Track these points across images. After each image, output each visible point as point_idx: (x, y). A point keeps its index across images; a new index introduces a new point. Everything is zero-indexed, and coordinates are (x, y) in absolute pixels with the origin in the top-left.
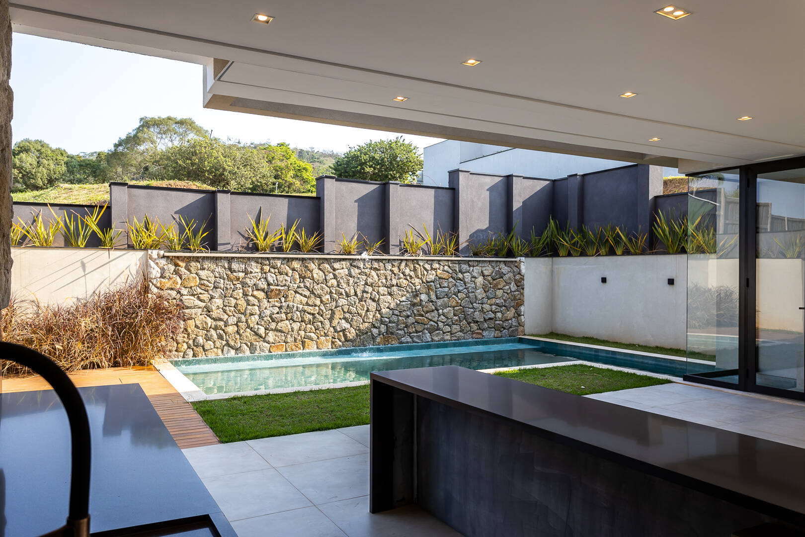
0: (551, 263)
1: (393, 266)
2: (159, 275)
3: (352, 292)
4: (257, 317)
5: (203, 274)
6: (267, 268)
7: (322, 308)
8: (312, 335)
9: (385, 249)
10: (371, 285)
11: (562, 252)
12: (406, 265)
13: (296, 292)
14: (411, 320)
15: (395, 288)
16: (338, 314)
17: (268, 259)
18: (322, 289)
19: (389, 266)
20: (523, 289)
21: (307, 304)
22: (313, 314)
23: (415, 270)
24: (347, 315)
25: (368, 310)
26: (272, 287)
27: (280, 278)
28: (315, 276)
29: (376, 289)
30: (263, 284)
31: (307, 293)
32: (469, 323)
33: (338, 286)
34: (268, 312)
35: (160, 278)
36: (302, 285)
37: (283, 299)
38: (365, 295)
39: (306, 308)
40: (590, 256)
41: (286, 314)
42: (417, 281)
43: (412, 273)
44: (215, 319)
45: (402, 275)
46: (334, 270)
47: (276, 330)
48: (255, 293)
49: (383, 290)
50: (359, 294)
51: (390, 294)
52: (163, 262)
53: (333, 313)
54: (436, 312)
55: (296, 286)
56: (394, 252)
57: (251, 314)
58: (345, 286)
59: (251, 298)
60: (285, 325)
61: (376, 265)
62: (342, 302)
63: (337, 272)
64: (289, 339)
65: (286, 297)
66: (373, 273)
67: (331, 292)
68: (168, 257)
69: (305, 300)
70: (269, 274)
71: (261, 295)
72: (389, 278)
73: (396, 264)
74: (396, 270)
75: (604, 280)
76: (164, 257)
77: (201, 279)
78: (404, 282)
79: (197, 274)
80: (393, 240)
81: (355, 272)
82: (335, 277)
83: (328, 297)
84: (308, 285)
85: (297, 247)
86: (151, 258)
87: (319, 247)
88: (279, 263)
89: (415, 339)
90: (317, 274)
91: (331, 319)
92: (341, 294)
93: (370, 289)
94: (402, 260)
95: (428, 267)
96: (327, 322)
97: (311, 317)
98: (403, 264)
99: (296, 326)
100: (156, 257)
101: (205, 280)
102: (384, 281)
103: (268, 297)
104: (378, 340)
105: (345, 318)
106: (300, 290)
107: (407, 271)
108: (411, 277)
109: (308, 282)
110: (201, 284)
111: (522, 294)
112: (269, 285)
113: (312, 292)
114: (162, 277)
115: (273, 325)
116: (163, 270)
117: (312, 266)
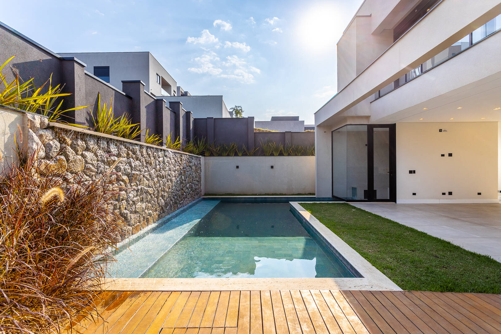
0: (205, 159)
2: (42, 154)
5: (89, 155)
6: (130, 153)
7: (154, 188)
8: (151, 212)
10: (170, 170)
11: (207, 154)
13: (144, 176)
14: (180, 193)
16: (160, 193)
17: (132, 144)
18: (154, 173)
21: (149, 186)
22: (151, 194)
25: (169, 188)
26: (133, 172)
27: (137, 163)
28: (152, 162)
30: (128, 169)
33: (160, 170)
34: (132, 196)
35: (44, 159)
37: (138, 183)
39: (148, 189)
40: (224, 156)
41: (140, 196)
42: (182, 167)
43: (181, 162)
45: (178, 164)
46: (159, 158)
47: (136, 212)
48: (124, 178)
52: (48, 134)
54: (186, 187)
55: (143, 170)
57: (123, 200)
60: (140, 207)
62: (161, 183)
63: (160, 160)
64: (141, 219)
65: (140, 181)
67: (158, 176)
68: (52, 128)
69: (148, 183)
70: (131, 159)
71: (127, 179)
72: (175, 165)
75: (238, 167)
76: (49, 128)
77: (86, 162)
79: (82, 155)
81: (165, 160)
82: (159, 164)
83: (157, 179)
86: (33, 127)
89: (182, 205)
91: (157, 197)
92: (161, 177)
96: (156, 200)
97: (150, 197)
99: (144, 206)
100: (38, 126)
101: (89, 163)
103: (130, 181)
104: (172, 209)
105: (162, 196)
109: (149, 168)
110: (87, 169)
112: (131, 169)
114: (47, 157)
115: (134, 208)
116: (48, 147)
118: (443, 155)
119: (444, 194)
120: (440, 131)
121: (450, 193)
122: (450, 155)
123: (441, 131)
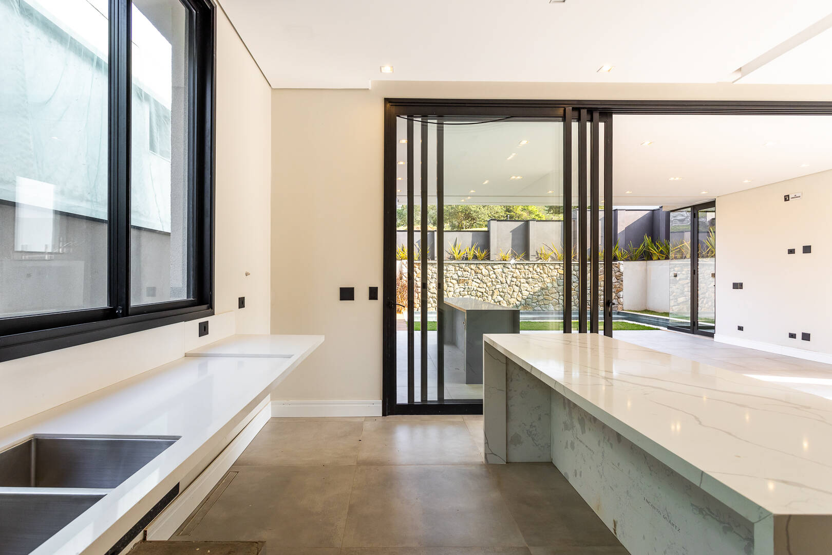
0: (645, 265)
1: (529, 267)
2: (406, 272)
3: (505, 282)
4: (452, 293)
6: (458, 268)
7: (487, 289)
9: (527, 257)
10: (516, 278)
11: (655, 258)
12: (538, 266)
13: (473, 281)
14: (541, 298)
15: (530, 280)
16: (496, 292)
17: (458, 264)
18: (487, 279)
19: (526, 267)
20: (622, 281)
21: (479, 287)
22: (482, 293)
23: (543, 269)
24: (502, 294)
25: (514, 291)
26: (460, 278)
27: (465, 273)
28: (483, 272)
29: (519, 280)
30: (455, 277)
31: (479, 281)
33: (496, 278)
34: (458, 291)
36: (476, 277)
37: (466, 284)
38: (512, 283)
39: (478, 289)
41: (468, 292)
42: (545, 276)
43: (542, 271)
44: (432, 293)
45: (534, 272)
46: (494, 269)
48: (452, 281)
49: (523, 280)
50: (509, 282)
51: (527, 283)
53: (493, 292)
54: (557, 293)
55: (473, 278)
56: (533, 259)
57: (450, 291)
58: (500, 278)
59: (449, 283)
61: (518, 266)
62: (498, 286)
63: (495, 271)
65: (467, 283)
66: (517, 271)
67: (492, 281)
69: (477, 285)
70: (459, 271)
71: (455, 282)
72: (527, 274)
73: (531, 266)
74: (531, 269)
75: (675, 275)
78: (536, 276)
80: (532, 252)
81: (506, 270)
82: (495, 274)
83: (491, 283)
84: (479, 277)
85: (475, 257)
86: (403, 264)
87: (488, 257)
88: (464, 266)
89: (543, 309)
90: (485, 271)
91: (492, 295)
92: (498, 282)
93: (514, 280)
94: (535, 264)
95: (552, 267)
96: (490, 297)
97: (481, 294)
98: (536, 266)
100: (406, 263)
102: (524, 275)
103: (458, 283)
105: (500, 295)
106: (475, 280)
107: (538, 270)
108: (541, 273)
109: (480, 276)
111: (622, 284)
112: (459, 277)
113: (482, 281)
117: (481, 267)
118: (791, 251)
119: (792, 336)
120: (787, 198)
121: (806, 337)
122: (807, 249)
123: (789, 200)
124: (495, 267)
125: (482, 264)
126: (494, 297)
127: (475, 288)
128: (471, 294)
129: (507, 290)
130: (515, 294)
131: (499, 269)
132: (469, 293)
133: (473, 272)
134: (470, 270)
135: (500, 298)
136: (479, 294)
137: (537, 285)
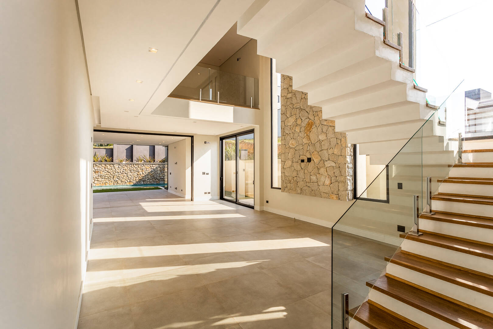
3: (119, 172)
6: (95, 166)
7: (111, 175)
8: (108, 182)
9: (132, 161)
10: (125, 170)
12: (136, 165)
13: (103, 172)
14: (137, 179)
15: (132, 171)
17: (95, 164)
18: (110, 171)
19: (130, 165)
21: (106, 174)
24: (118, 177)
25: (124, 176)
27: (99, 168)
28: (108, 168)
31: (106, 172)
32: (155, 179)
33: (115, 170)
34: (95, 176)
36: (105, 170)
37: (99, 173)
38: (123, 172)
39: (106, 175)
42: (139, 169)
43: (138, 167)
45: (134, 167)
47: (97, 181)
49: (128, 171)
50: (121, 172)
51: (131, 172)
53: (114, 177)
54: (145, 177)
55: (103, 170)
56: (134, 162)
58: (117, 170)
60: (100, 179)
61: (126, 165)
62: (116, 174)
63: (115, 167)
64: (101, 183)
66: (126, 167)
67: (113, 172)
69: (105, 173)
72: (130, 168)
73: (132, 165)
74: (132, 166)
78: (135, 169)
80: (134, 159)
81: (120, 167)
82: (114, 168)
83: (112, 173)
84: (106, 170)
85: (105, 161)
87: (112, 161)
88: (98, 165)
89: (138, 183)
90: (109, 167)
91: (113, 178)
92: (116, 172)
93: (125, 171)
94: (134, 164)
95: (142, 165)
97: (107, 178)
98: (135, 165)
99: (103, 180)
102: (129, 169)
103: (95, 173)
104: (127, 183)
105: (117, 178)
107: (136, 166)
108: (137, 168)
109: (106, 169)
112: (95, 170)
113: (108, 172)
115: (96, 179)
117: (107, 165)
124: (114, 165)
125: (107, 164)
126: (114, 179)
127: (104, 175)
128: (102, 178)
129: (121, 176)
130: (125, 177)
131: (116, 166)
132: (101, 177)
133: (103, 168)
134: (101, 167)
135: (117, 179)
136: (106, 178)
137: (135, 173)
